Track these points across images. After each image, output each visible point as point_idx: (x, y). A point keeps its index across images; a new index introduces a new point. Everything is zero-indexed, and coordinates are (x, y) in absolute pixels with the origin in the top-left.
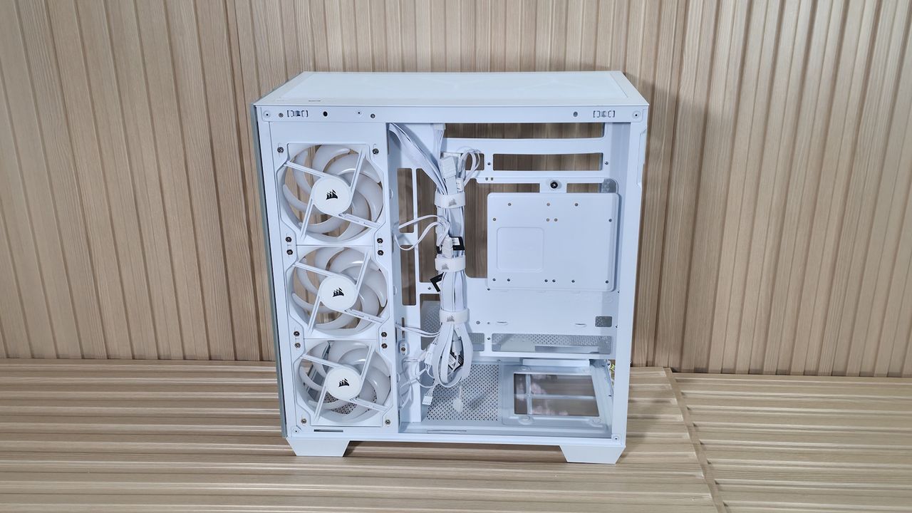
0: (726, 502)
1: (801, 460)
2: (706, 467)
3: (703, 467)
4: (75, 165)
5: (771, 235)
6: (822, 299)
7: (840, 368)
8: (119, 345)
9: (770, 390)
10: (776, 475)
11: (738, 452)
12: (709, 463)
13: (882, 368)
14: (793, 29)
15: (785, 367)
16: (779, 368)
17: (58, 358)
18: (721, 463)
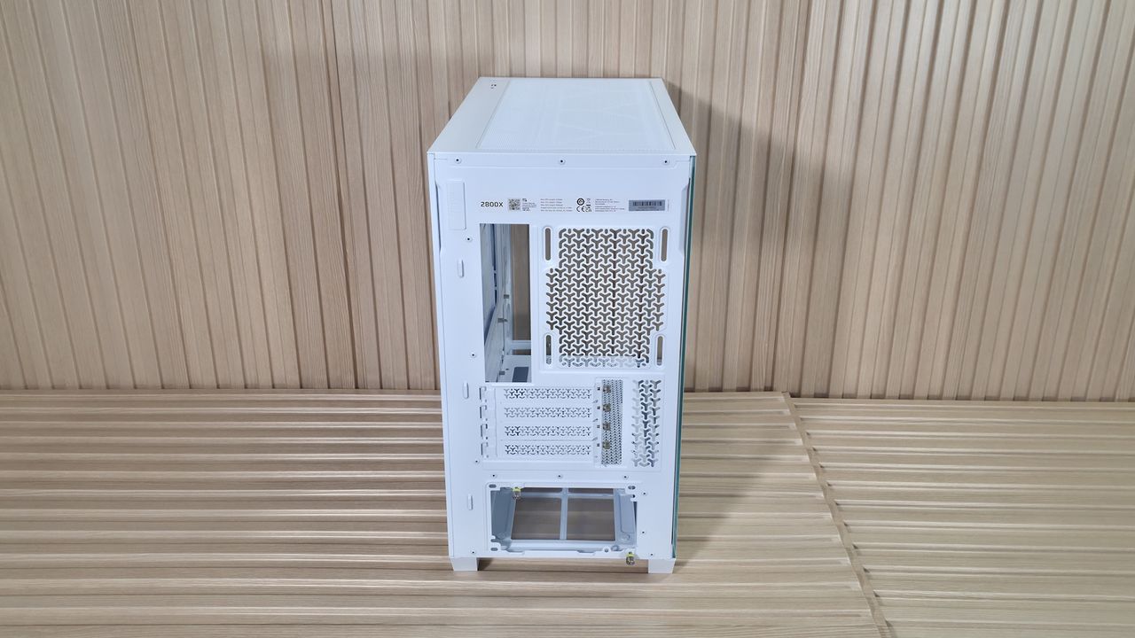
0: (846, 521)
1: (923, 481)
2: (826, 488)
3: (824, 489)
4: (157, 179)
5: (895, 253)
6: (946, 320)
7: (965, 393)
8: (202, 372)
9: (891, 414)
10: (897, 495)
11: (859, 475)
12: (829, 485)
13: (1008, 391)
14: (918, 38)
15: (909, 392)
16: (902, 393)
17: (135, 387)
18: (841, 484)
